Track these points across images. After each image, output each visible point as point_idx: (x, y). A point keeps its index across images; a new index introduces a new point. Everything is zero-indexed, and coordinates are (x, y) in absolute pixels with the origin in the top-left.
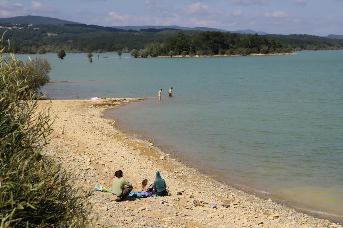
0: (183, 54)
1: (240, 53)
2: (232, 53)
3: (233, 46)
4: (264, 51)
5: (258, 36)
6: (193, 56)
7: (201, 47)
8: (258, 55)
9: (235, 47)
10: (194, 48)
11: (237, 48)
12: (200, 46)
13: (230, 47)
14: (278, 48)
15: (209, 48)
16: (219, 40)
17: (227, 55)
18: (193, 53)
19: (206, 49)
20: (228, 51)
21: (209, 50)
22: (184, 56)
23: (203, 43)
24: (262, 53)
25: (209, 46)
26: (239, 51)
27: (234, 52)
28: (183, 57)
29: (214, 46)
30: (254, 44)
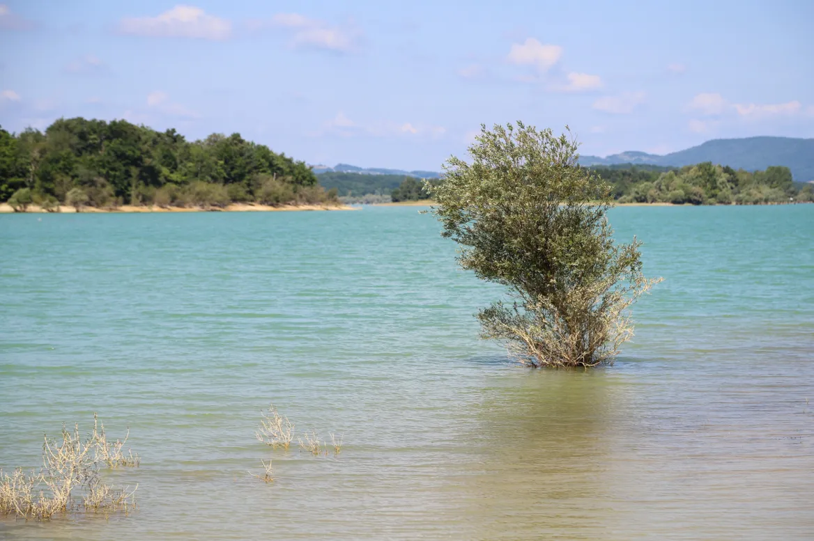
0: (19, 202)
1: (201, 199)
2: (174, 200)
3: (174, 176)
4: (268, 195)
5: (241, 141)
6: (55, 209)
7: (73, 177)
8: (249, 208)
9: (179, 180)
10: (46, 177)
11: (185, 182)
12: (71, 173)
13: (161, 179)
14: (304, 185)
15: (102, 180)
16: (130, 153)
17: (162, 207)
18: (49, 196)
19: (93, 183)
20: (161, 194)
21: (103, 186)
22: (18, 208)
23: (76, 162)
24: (262, 203)
25: (100, 174)
26: (198, 194)
27: (179, 194)
28: (16, 211)
29: (118, 173)
30: (235, 171)
